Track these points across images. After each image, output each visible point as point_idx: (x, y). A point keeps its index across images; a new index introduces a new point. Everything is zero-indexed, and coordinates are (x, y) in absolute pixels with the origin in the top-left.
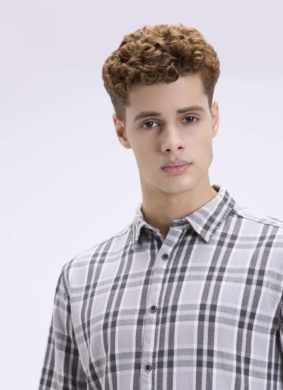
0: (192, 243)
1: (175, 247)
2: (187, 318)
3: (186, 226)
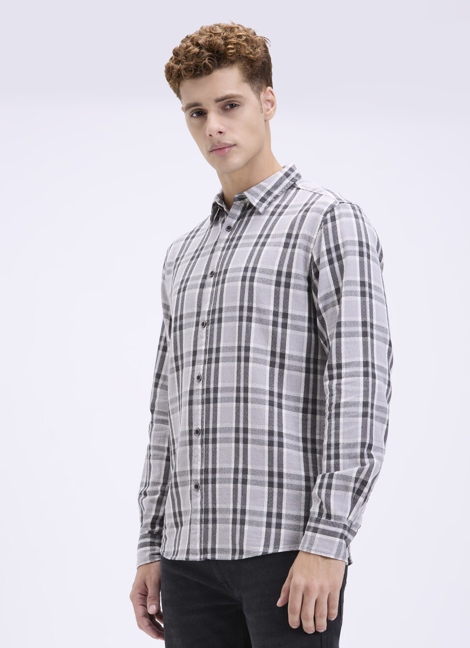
0: (251, 215)
1: (238, 220)
2: (233, 279)
3: (246, 200)
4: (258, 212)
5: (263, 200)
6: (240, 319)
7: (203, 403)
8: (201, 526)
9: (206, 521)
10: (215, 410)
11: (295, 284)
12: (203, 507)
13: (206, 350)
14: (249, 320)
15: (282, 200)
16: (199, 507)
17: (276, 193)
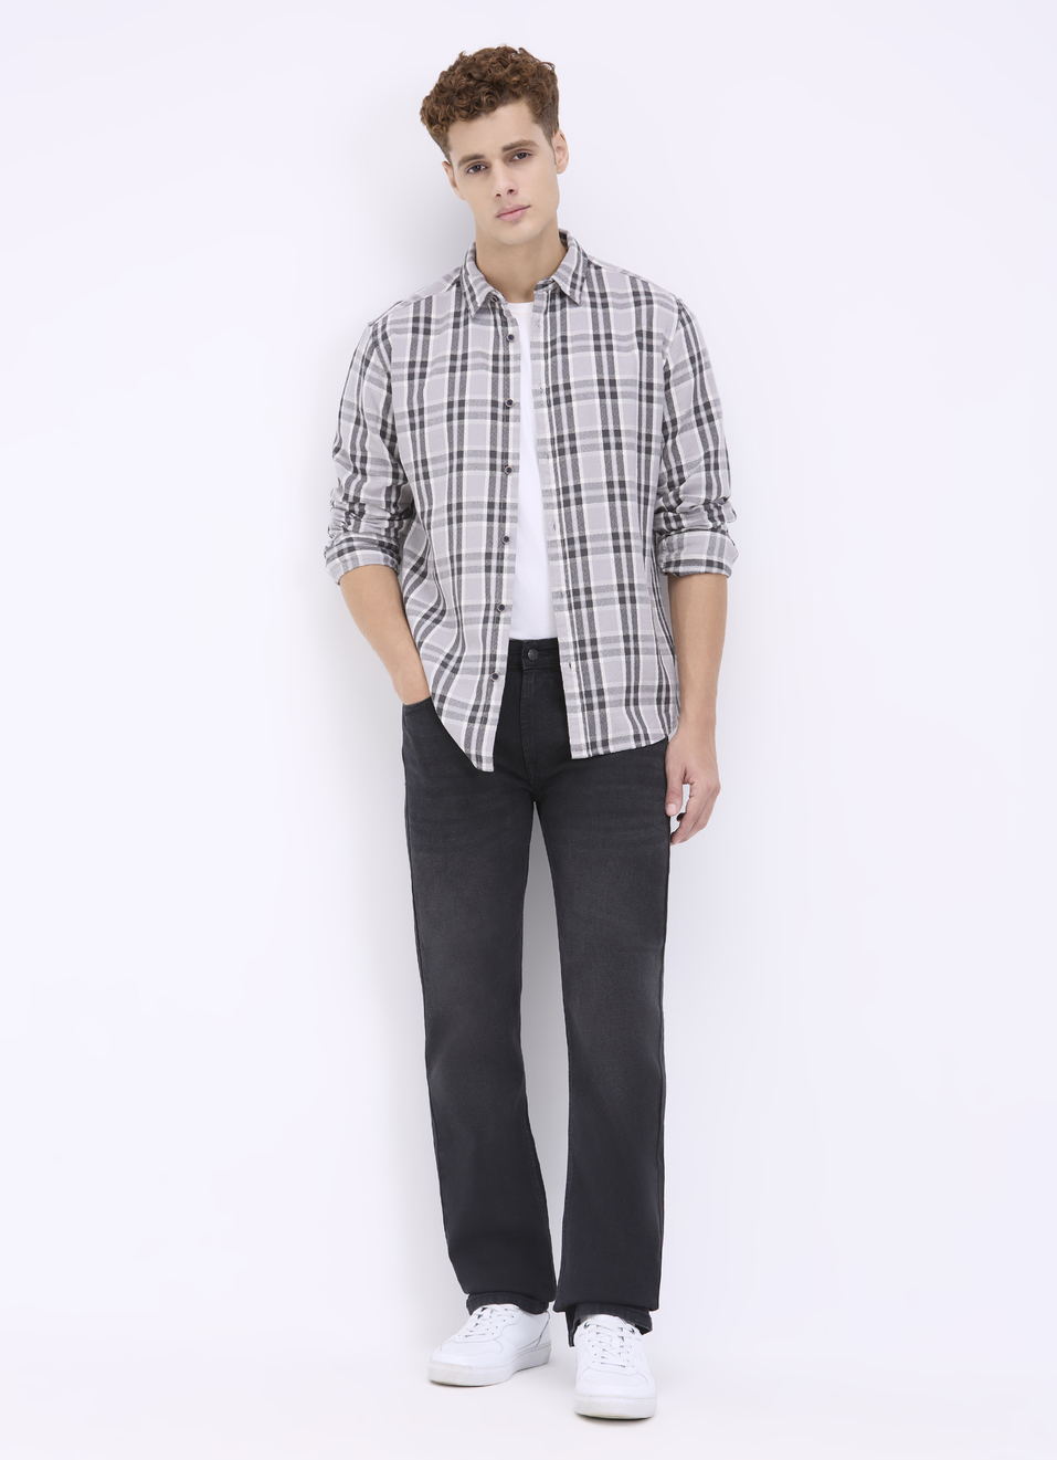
0: (563, 306)
1: (546, 313)
2: (586, 396)
3: (551, 286)
4: (574, 303)
5: (573, 286)
6: (607, 446)
9: (590, 707)
10: (585, 565)
11: (659, 398)
12: (583, 690)
13: (558, 490)
14: (619, 446)
15: (590, 285)
16: (577, 690)
17: (580, 274)
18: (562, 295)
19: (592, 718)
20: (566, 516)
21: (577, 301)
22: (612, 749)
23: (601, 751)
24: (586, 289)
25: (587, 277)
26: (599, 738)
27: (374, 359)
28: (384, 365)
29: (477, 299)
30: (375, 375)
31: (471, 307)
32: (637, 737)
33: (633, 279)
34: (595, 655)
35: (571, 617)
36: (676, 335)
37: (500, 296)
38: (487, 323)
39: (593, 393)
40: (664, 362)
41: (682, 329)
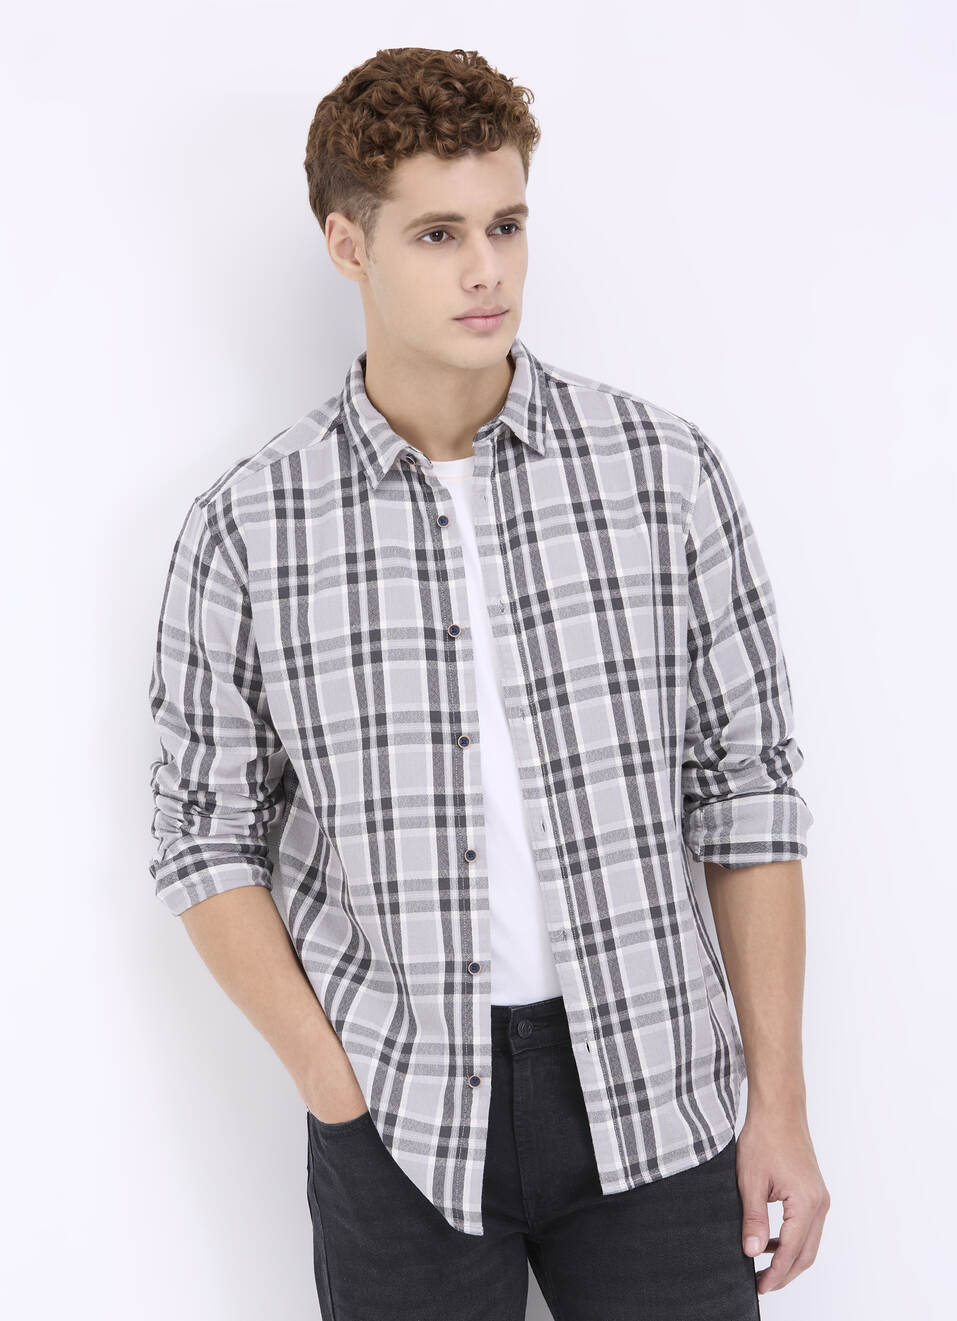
0: (519, 460)
1: (493, 475)
2: (574, 611)
3: (497, 431)
4: (535, 454)
5: (532, 426)
6: (615, 688)
7: (565, 875)
8: (616, 1123)
9: (625, 1110)
10: (598, 883)
11: (681, 597)
12: (612, 1084)
13: (544, 767)
14: (633, 686)
15: (555, 419)
16: (602, 1086)
17: (539, 403)
18: (516, 442)
19: (629, 1128)
20: (560, 808)
21: (541, 450)
22: (665, 1171)
23: (647, 1177)
24: (550, 427)
25: (549, 408)
26: (643, 1157)
27: (216, 563)
28: (236, 574)
29: (381, 460)
30: (220, 589)
31: (370, 471)
32: (699, 1147)
33: (620, 400)
34: (626, 1026)
35: (583, 970)
36: (699, 492)
37: (420, 456)
38: (399, 497)
39: (585, 605)
40: (686, 537)
41: (708, 482)
